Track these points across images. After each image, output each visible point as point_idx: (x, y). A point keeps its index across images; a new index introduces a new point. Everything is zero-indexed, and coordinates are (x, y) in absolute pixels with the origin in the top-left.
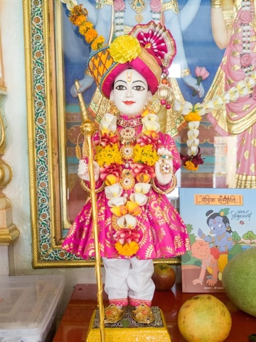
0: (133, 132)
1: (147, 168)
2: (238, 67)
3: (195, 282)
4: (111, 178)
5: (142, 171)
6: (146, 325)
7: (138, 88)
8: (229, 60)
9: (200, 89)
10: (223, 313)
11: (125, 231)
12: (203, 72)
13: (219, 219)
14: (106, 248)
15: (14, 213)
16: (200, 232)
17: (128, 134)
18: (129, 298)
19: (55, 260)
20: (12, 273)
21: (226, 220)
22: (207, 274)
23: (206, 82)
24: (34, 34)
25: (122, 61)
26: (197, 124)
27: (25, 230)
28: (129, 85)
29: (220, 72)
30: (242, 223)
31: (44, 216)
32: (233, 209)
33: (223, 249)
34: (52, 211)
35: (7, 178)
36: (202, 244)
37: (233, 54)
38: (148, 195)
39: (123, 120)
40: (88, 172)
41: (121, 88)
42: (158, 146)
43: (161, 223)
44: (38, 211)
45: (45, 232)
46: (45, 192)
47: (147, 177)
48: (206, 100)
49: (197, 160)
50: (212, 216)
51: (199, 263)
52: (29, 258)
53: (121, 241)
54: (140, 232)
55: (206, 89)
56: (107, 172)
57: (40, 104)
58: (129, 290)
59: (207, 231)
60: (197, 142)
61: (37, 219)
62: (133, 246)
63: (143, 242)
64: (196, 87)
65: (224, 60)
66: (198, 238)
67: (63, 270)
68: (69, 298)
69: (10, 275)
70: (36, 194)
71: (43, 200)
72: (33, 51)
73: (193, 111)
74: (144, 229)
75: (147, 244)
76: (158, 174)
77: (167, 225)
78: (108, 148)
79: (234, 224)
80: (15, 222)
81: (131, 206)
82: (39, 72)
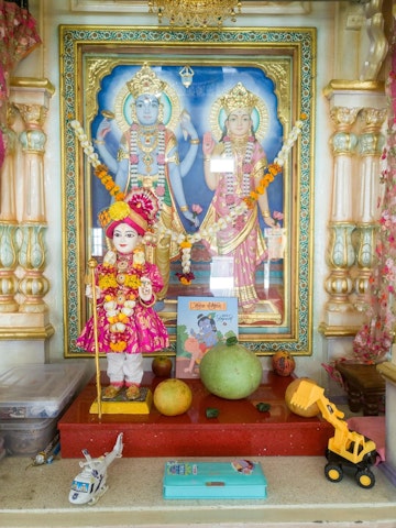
0: (126, 264)
1: (133, 291)
2: (224, 205)
3: (186, 370)
4: (108, 297)
5: (129, 293)
6: (132, 400)
7: (129, 236)
8: (218, 199)
9: (196, 221)
10: (183, 392)
11: (116, 334)
12: (197, 208)
13: (207, 321)
14: (104, 346)
15: (51, 315)
16: (192, 332)
17: (122, 267)
18: (125, 382)
19: (81, 352)
20: (47, 361)
21: (212, 322)
22: (196, 363)
23: (201, 216)
24: (69, 183)
25: (117, 220)
26: (189, 250)
27: (58, 328)
28: (123, 234)
29: (212, 208)
30: (225, 324)
31: (73, 318)
32: (219, 313)
33: (209, 345)
34: (79, 314)
35: (45, 290)
36: (193, 341)
37: (221, 195)
38: (134, 309)
39: (120, 256)
40: (92, 293)
41: (118, 235)
42: (141, 276)
43: (143, 328)
44: (69, 314)
45: (73, 330)
46: (75, 300)
47: (132, 296)
48: (201, 229)
49: (189, 276)
50: (202, 318)
51: (190, 356)
52: (61, 350)
53: (114, 341)
54: (129, 334)
55: (201, 221)
56: (105, 293)
57: (72, 234)
58: (125, 376)
59: (197, 330)
60: (189, 263)
61: (68, 320)
62: (122, 345)
63: (130, 342)
64: (193, 220)
65: (215, 199)
66: (190, 336)
67: (87, 360)
68: (88, 381)
69: (46, 363)
70: (67, 301)
71: (73, 306)
72: (68, 196)
73: (186, 241)
74: (132, 332)
75: (133, 343)
76: (141, 294)
77: (148, 330)
78: (106, 277)
79: (219, 325)
80: (51, 321)
81: (121, 317)
82: (71, 211)
